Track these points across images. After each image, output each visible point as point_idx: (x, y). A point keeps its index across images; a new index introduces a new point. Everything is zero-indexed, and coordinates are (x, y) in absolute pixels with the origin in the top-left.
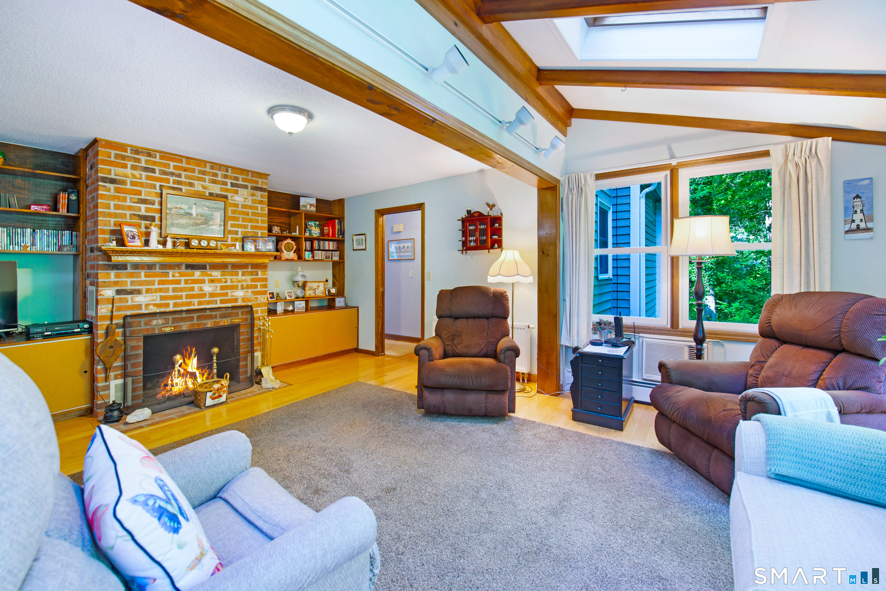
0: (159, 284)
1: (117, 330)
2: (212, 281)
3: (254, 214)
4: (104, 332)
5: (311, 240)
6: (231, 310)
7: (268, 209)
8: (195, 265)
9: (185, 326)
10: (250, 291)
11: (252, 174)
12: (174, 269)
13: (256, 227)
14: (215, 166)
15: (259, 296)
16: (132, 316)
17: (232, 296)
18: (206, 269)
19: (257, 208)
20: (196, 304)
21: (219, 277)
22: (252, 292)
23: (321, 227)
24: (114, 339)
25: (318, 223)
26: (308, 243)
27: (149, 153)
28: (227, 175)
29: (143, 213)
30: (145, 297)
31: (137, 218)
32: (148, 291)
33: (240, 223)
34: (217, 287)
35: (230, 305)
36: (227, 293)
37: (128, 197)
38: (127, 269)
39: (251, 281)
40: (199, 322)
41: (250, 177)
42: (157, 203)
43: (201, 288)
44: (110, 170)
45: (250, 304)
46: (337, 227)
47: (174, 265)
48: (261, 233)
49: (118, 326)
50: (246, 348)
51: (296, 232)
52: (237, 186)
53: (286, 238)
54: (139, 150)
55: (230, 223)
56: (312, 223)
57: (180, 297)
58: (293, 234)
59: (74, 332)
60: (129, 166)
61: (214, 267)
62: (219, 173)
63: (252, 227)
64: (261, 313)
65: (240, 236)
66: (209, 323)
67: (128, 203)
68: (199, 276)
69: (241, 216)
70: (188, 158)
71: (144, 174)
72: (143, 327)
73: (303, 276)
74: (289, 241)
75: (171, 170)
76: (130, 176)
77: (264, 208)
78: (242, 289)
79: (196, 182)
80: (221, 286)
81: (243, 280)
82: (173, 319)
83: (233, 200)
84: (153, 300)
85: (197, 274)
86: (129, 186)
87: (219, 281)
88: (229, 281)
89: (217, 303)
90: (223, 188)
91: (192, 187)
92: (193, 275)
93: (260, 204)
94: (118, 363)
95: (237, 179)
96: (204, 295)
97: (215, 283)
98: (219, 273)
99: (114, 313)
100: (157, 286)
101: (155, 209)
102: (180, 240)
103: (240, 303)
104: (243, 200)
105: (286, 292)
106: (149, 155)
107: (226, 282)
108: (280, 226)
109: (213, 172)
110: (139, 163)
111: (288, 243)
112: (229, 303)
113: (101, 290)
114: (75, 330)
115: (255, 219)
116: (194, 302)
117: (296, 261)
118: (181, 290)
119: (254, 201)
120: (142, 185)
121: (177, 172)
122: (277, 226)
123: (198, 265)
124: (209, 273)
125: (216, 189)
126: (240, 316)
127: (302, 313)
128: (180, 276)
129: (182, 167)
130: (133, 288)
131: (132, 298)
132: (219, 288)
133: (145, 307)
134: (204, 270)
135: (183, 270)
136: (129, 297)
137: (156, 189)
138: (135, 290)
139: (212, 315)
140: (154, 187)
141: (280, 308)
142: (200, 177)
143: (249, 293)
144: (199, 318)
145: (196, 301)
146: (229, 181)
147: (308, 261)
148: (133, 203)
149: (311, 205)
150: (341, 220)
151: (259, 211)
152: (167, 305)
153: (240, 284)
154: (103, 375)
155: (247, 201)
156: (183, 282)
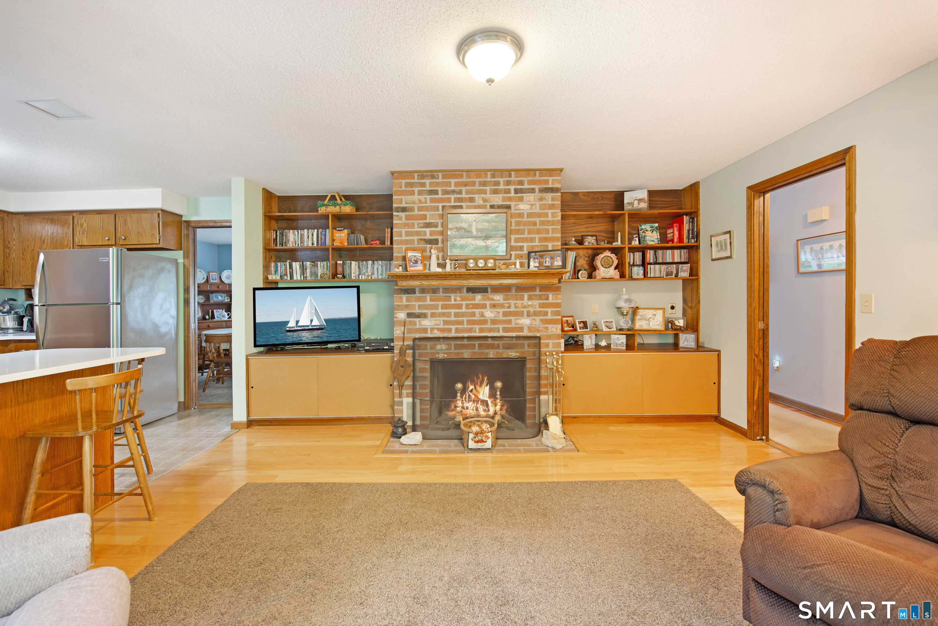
0: (442, 309)
1: (408, 351)
2: (494, 306)
3: (543, 223)
4: (398, 351)
5: (643, 250)
6: (516, 340)
7: (562, 215)
8: (476, 288)
9: (467, 354)
10: (538, 318)
11: (540, 174)
12: (456, 293)
13: (546, 239)
14: (496, 173)
15: (549, 326)
16: (421, 339)
17: (516, 324)
18: (487, 292)
19: (546, 215)
20: (477, 331)
21: (502, 301)
22: (540, 320)
23: (662, 231)
24: (404, 359)
25: (657, 225)
26: (638, 256)
27: (432, 174)
28: (510, 181)
29: (428, 237)
30: (430, 320)
31: (424, 242)
32: (433, 315)
33: (526, 236)
34: (499, 312)
35: (514, 334)
36: (511, 320)
37: (416, 222)
38: (415, 293)
39: (540, 307)
40: (481, 351)
41: (537, 178)
42: (440, 225)
43: (482, 313)
44: (402, 200)
45: (538, 335)
46: (686, 227)
47: (456, 289)
48: (552, 245)
49: (408, 347)
50: (533, 388)
51: (617, 241)
52: (522, 191)
53: (605, 249)
54: (425, 174)
55: (513, 237)
56: (647, 226)
57: (461, 323)
58: (615, 244)
59: (383, 349)
60: (416, 192)
61: (497, 289)
62: (501, 180)
63: (541, 240)
64: (553, 348)
65: (525, 252)
66: (492, 352)
67: (416, 229)
68: (480, 300)
69: (526, 228)
70: (468, 171)
71: (428, 197)
72: (429, 351)
73: (629, 300)
74: (608, 253)
75: (453, 188)
76: (417, 201)
77: (556, 213)
78: (528, 316)
79: (476, 196)
80: (503, 312)
81: (529, 305)
82: (455, 345)
83: (517, 210)
84: (437, 325)
85: (478, 297)
86: (416, 212)
87: (502, 306)
88: (513, 306)
89: (499, 332)
90: (506, 197)
91: (472, 202)
92: (474, 299)
93: (550, 209)
94: (409, 382)
95: (521, 183)
96: (485, 322)
97: (497, 308)
98: (502, 296)
99: (406, 335)
100: (440, 310)
101: (438, 231)
102: (459, 262)
103: (526, 333)
104: (528, 207)
105: (603, 321)
106: (433, 177)
107: (509, 307)
108: (596, 236)
109: (495, 181)
110: (424, 187)
111: (605, 256)
112: (513, 332)
113: (396, 313)
114: (385, 347)
115: (544, 229)
116: (475, 328)
117: (617, 280)
118: (463, 315)
119: (542, 207)
120: (427, 209)
121: (457, 189)
122: (591, 236)
123: (479, 288)
124: (491, 296)
125: (498, 200)
126: (526, 349)
127: (621, 351)
128: (461, 300)
129: (463, 182)
130: (420, 311)
131: (419, 321)
132: (501, 314)
133: (431, 331)
134: (485, 294)
135: (464, 293)
136: (417, 320)
137: (438, 211)
138: (422, 314)
139: (494, 344)
140: (437, 209)
141: (588, 342)
142: (480, 190)
143: (537, 322)
144: (480, 346)
145: (477, 327)
146: (512, 188)
147: (637, 279)
148: (420, 228)
149: (640, 200)
150: (694, 215)
151: (550, 218)
152: (450, 330)
153: (525, 310)
154: (398, 391)
155: (534, 207)
156: (464, 306)
